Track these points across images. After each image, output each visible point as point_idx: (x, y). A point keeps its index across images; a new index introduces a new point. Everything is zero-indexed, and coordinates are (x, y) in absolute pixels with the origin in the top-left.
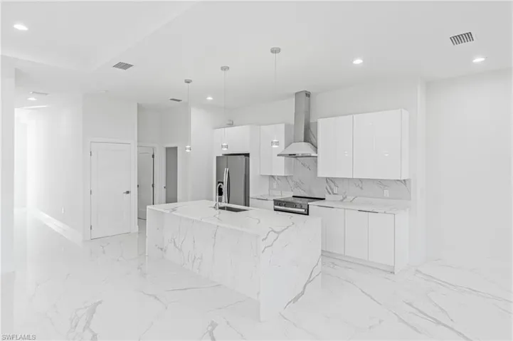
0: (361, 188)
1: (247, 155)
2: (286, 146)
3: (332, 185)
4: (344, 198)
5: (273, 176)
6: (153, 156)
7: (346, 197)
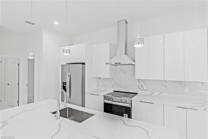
0: (166, 86)
1: (84, 64)
2: (111, 59)
3: (143, 84)
4: (152, 94)
5: (100, 78)
6: (19, 65)
7: (153, 93)
